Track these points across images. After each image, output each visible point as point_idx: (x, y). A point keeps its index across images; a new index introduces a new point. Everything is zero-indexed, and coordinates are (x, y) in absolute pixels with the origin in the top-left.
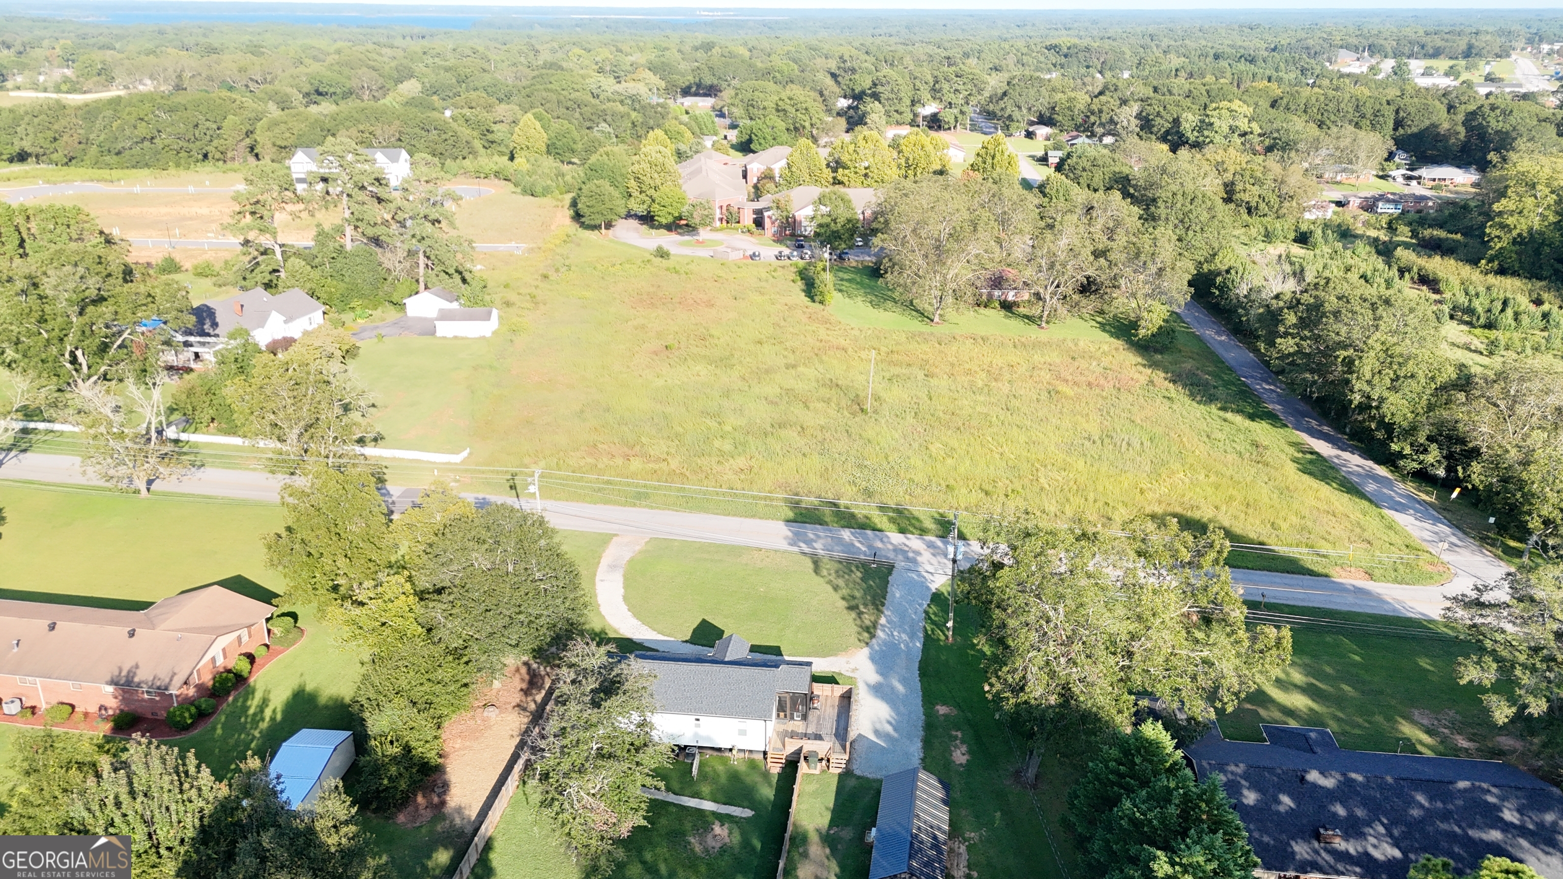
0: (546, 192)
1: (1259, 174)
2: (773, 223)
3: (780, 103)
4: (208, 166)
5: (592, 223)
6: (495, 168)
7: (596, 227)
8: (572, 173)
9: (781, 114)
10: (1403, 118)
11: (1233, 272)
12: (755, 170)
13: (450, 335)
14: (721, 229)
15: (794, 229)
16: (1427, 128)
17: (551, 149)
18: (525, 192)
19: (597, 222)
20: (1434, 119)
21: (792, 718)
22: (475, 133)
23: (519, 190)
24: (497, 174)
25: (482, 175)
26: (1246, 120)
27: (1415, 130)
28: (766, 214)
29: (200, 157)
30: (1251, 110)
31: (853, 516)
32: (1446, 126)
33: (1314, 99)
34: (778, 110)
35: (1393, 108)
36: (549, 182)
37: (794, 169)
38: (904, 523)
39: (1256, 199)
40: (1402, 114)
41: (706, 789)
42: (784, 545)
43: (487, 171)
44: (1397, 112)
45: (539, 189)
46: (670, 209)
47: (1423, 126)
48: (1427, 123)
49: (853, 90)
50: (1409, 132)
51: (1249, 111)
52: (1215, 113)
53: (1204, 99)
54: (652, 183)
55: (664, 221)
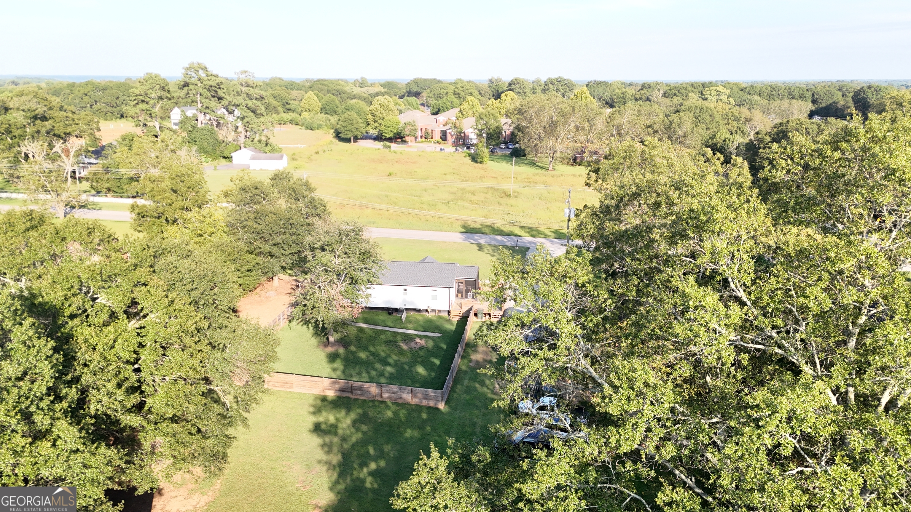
0: (319, 127)
1: (737, 114)
2: (452, 136)
3: (456, 90)
4: (123, 120)
5: (346, 136)
6: (290, 118)
7: (348, 140)
8: (333, 119)
9: (457, 96)
10: (817, 98)
11: (727, 140)
12: (441, 121)
13: (258, 168)
14: (422, 142)
15: (464, 140)
16: (831, 105)
17: (324, 110)
18: (307, 128)
19: (349, 136)
20: (835, 99)
21: (466, 297)
22: (279, 104)
23: (304, 128)
24: (291, 122)
25: (282, 122)
26: (726, 97)
27: (824, 105)
28: (448, 131)
29: (119, 116)
30: (729, 91)
31: (502, 231)
32: (842, 103)
33: (764, 89)
34: (455, 94)
35: (810, 93)
36: (321, 122)
37: (464, 113)
38: (534, 233)
39: (735, 129)
40: (816, 96)
41: (410, 326)
42: (461, 241)
43: (285, 120)
44: (813, 95)
45: (315, 126)
46: (391, 129)
47: (828, 103)
48: (831, 101)
49: (498, 91)
50: (821, 106)
51: (728, 92)
52: (708, 92)
53: (701, 89)
54: (381, 115)
55: (388, 136)
